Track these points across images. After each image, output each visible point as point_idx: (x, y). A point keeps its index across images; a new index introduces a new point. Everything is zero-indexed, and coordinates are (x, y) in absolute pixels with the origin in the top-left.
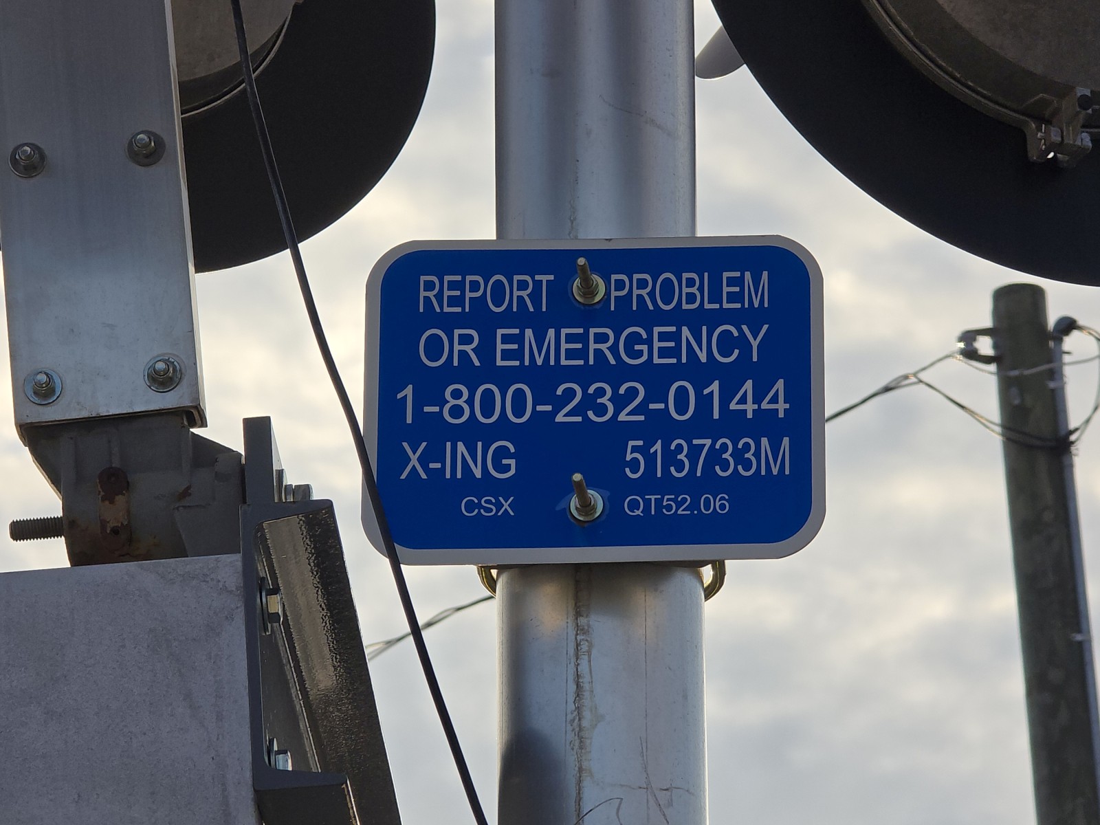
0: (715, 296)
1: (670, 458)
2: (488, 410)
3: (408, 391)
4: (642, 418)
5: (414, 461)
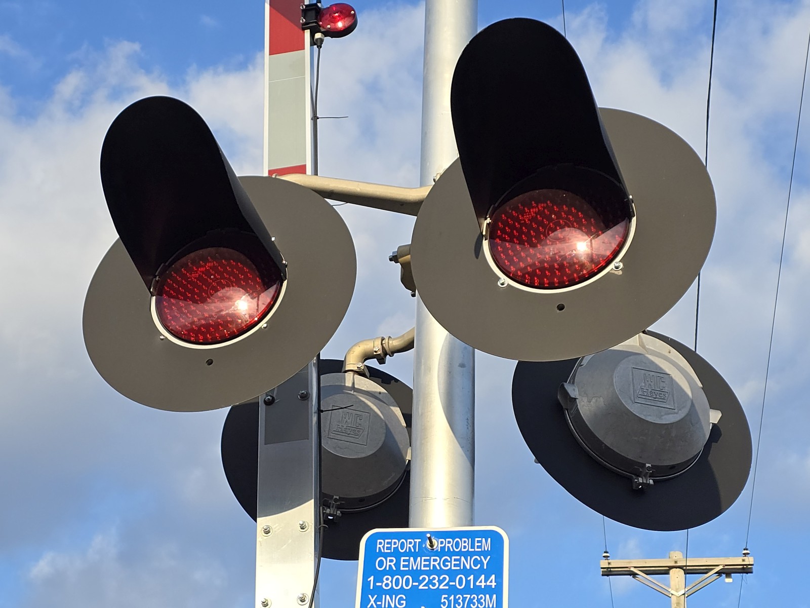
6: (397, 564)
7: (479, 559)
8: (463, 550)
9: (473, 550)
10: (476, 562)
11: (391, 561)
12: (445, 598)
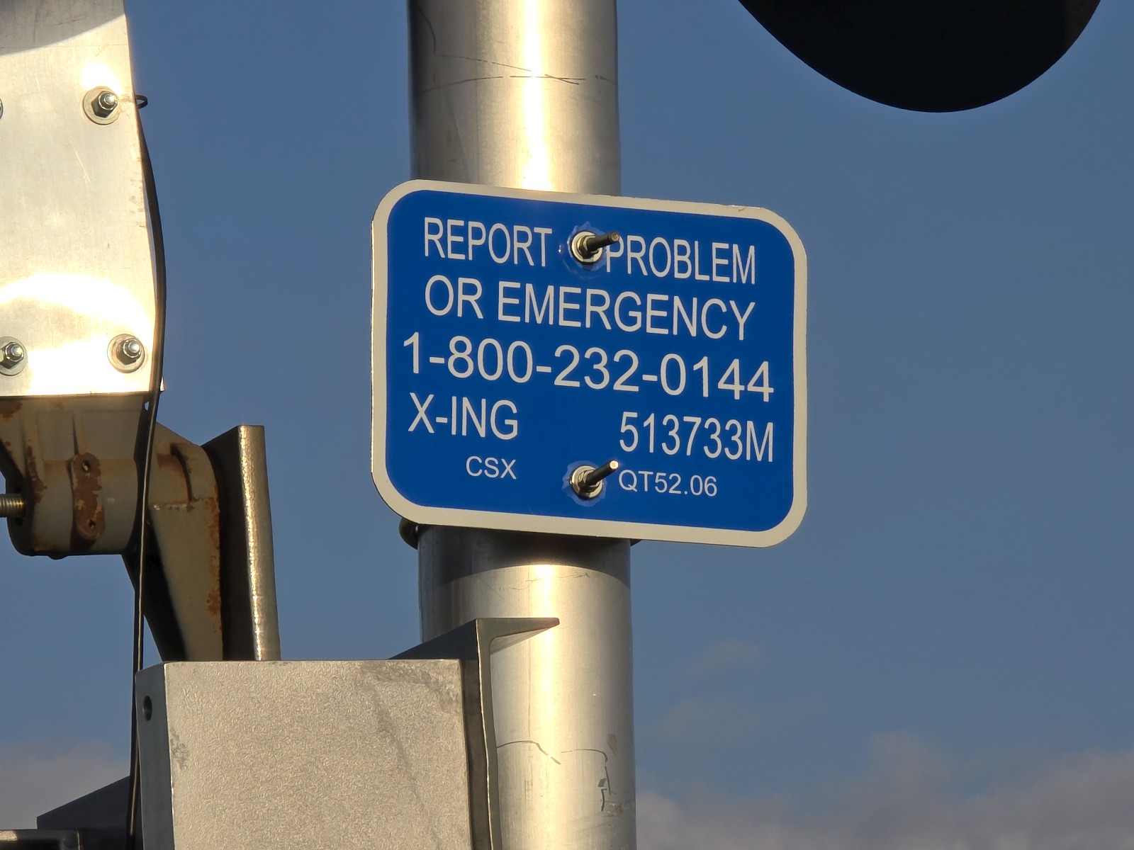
6: (489, 302)
7: (724, 309)
8: (677, 275)
9: (706, 278)
10: (716, 319)
11: (470, 289)
12: (630, 421)
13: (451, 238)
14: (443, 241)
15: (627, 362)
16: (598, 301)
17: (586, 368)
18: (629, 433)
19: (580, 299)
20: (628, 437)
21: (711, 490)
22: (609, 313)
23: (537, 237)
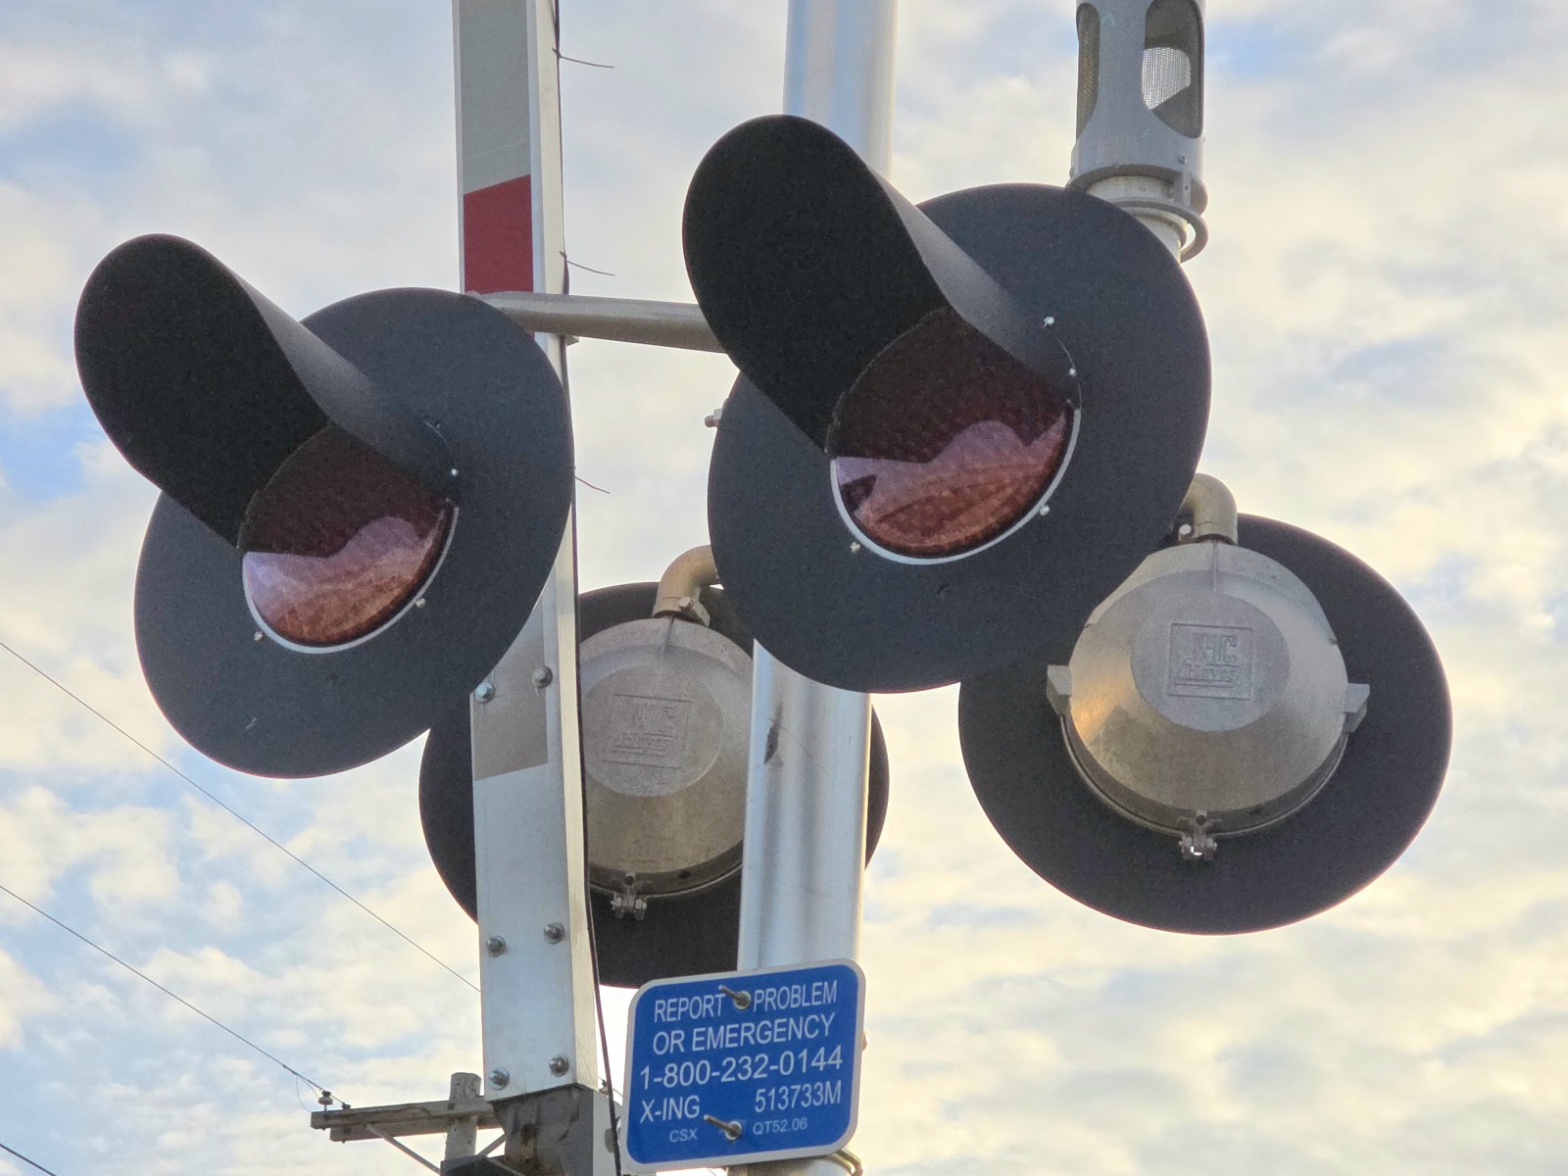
0: (808, 999)
1: (779, 1097)
2: (687, 1077)
3: (646, 1071)
4: (765, 1075)
5: (647, 1109)
13: (669, 1010)
14: (665, 1013)
15: (762, 1060)
16: (748, 1029)
17: (740, 1069)
18: (761, 1101)
19: (738, 1031)
20: (760, 1104)
21: (803, 1126)
22: (754, 1035)
23: (716, 1000)
